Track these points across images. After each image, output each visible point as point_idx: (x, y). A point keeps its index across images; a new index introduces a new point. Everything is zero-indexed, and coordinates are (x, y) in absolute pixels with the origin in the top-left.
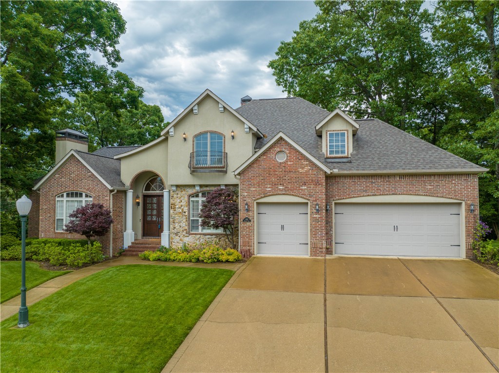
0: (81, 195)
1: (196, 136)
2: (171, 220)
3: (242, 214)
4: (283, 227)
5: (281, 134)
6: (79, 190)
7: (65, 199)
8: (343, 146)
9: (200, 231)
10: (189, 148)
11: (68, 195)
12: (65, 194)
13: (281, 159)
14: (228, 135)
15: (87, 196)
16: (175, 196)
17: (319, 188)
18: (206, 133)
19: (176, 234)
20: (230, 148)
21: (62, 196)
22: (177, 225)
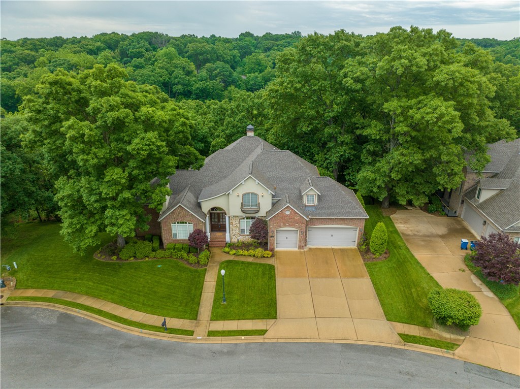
0: (186, 223)
1: (244, 195)
2: (231, 229)
3: (270, 234)
4: (287, 238)
5: (288, 205)
6: (185, 221)
7: (177, 224)
8: (313, 201)
9: (245, 234)
10: (240, 200)
11: (178, 223)
12: (176, 223)
13: (288, 213)
14: (260, 195)
15: (189, 223)
16: (233, 219)
17: (303, 225)
18: (248, 193)
19: (234, 235)
20: (261, 200)
21: (175, 223)
22: (234, 232)
